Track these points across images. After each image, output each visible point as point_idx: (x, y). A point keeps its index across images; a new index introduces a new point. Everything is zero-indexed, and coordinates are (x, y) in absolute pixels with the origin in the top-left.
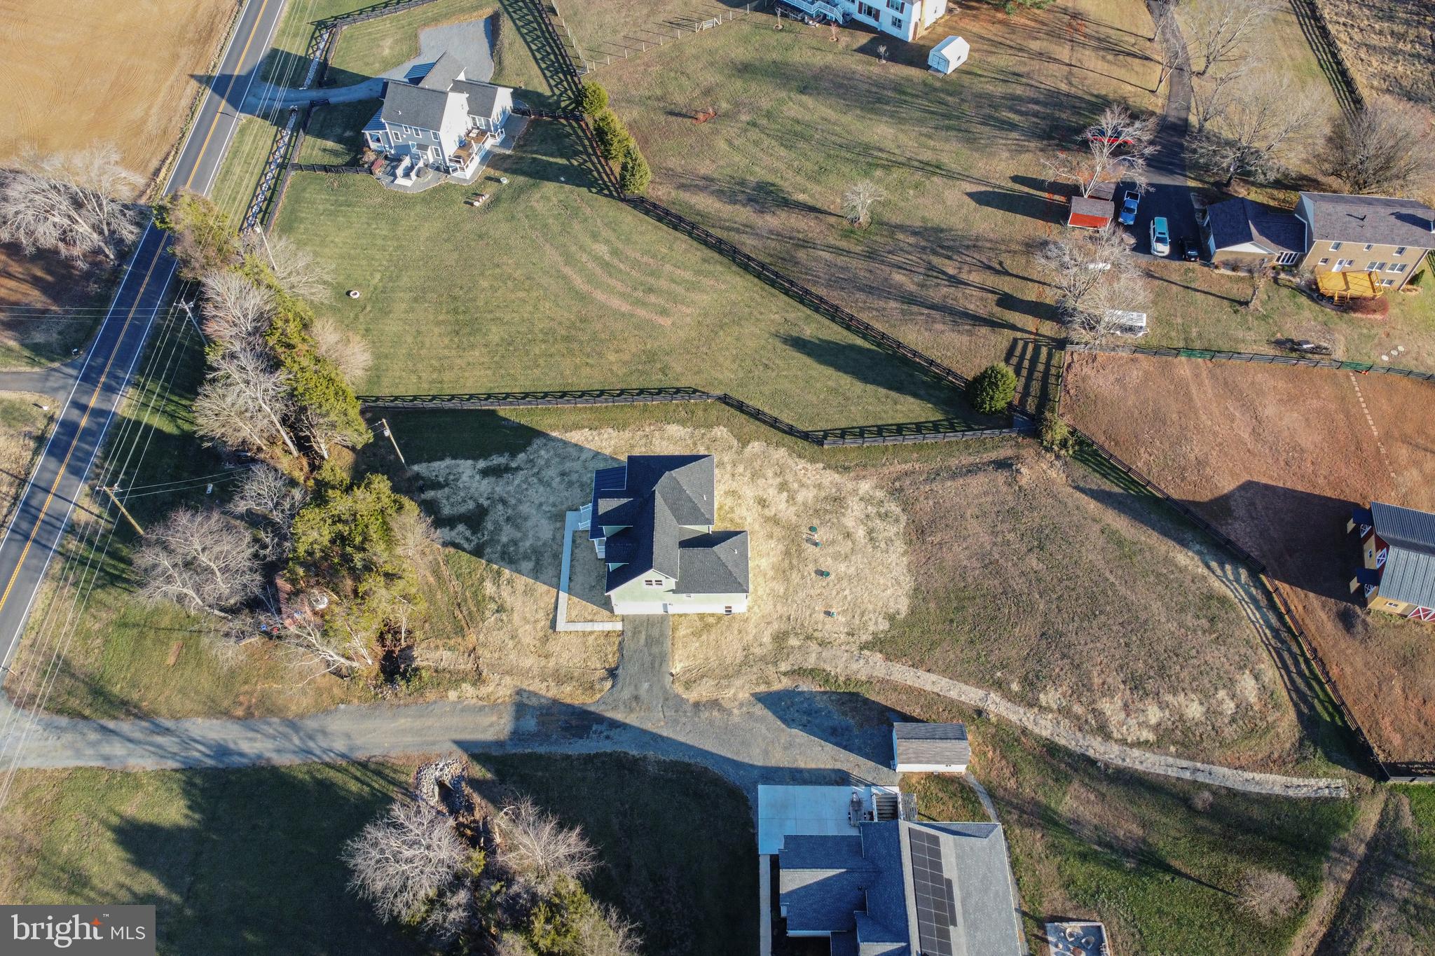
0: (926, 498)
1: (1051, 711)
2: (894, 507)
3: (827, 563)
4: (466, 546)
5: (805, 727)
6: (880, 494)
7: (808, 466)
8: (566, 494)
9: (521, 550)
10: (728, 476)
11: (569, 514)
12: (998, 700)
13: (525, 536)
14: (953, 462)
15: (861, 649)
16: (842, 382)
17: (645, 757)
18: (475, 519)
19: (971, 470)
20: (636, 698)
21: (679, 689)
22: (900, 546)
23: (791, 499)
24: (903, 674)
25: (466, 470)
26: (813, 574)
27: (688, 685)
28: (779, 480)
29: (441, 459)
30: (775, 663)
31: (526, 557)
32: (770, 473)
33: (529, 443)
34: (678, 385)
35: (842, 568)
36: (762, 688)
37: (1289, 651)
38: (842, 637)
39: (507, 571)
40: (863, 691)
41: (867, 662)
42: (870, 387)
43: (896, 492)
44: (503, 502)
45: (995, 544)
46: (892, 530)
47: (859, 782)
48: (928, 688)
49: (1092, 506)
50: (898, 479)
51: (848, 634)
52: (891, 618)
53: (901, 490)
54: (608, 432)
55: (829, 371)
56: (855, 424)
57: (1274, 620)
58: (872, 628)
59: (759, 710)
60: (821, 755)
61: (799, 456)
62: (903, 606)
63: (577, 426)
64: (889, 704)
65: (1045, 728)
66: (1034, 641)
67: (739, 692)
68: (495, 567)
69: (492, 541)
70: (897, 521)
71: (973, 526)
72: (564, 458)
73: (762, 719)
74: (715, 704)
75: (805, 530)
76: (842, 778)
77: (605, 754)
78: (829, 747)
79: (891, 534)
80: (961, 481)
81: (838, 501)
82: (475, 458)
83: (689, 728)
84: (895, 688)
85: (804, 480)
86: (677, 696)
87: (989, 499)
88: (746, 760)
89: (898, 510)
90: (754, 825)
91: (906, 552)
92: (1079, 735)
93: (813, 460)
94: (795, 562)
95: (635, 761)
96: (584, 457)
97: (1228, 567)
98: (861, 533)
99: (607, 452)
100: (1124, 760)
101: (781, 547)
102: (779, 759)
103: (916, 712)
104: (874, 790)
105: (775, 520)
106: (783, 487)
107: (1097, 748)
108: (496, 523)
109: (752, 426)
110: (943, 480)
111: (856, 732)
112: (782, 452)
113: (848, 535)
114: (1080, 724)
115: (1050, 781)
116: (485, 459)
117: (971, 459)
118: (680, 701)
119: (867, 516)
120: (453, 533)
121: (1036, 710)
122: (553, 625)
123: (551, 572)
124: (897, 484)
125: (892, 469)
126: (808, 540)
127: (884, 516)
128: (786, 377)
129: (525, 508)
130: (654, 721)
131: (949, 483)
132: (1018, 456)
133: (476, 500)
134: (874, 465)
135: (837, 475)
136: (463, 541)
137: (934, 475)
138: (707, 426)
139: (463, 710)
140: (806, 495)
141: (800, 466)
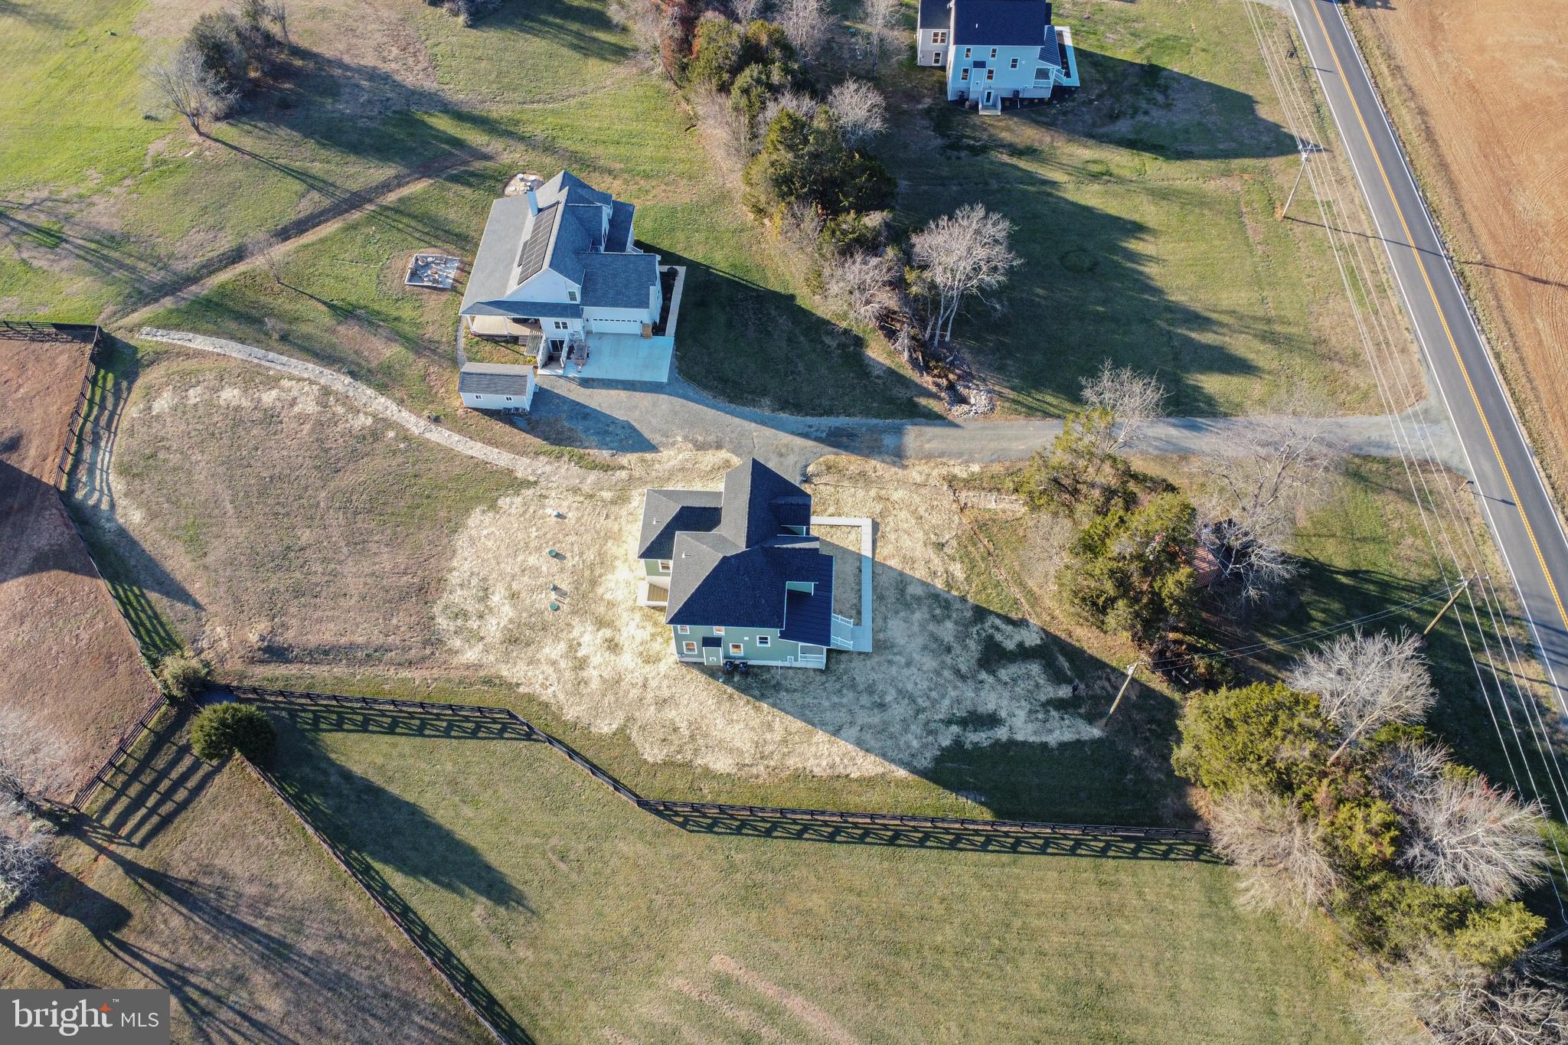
0: (398, 627)
1: (366, 413)
2: (442, 622)
3: (547, 565)
4: (998, 622)
5: (614, 421)
6: (456, 643)
7: (538, 689)
8: (874, 676)
9: (925, 609)
10: (653, 684)
11: (868, 648)
12: (412, 428)
13: (923, 626)
14: (340, 670)
15: (536, 483)
16: (450, 813)
17: (773, 410)
18: (993, 656)
19: (324, 654)
20: (780, 455)
22: (454, 578)
23: (573, 647)
24: (501, 458)
25: (1022, 725)
26: (568, 555)
28: (585, 674)
29: (1063, 746)
30: (630, 478)
31: (918, 600)
32: (595, 684)
33: (938, 760)
34: (709, 838)
35: (532, 560)
36: (648, 456)
37: (96, 425)
38: (553, 495)
39: (939, 586)
40: (547, 448)
41: (534, 470)
42: (410, 797)
43: (434, 641)
44: (957, 672)
45: (340, 563)
46: (457, 597)
47: (573, 379)
48: (480, 445)
49: (197, 588)
50: (424, 659)
51: (546, 497)
52: (493, 506)
53: (426, 643)
54: (819, 767)
55: (463, 833)
56: (455, 742)
58: (518, 500)
59: (655, 438)
60: (601, 399)
61: (547, 705)
62: (475, 518)
63: (869, 782)
64: (524, 435)
65: (379, 403)
66: (350, 467)
67: (672, 456)
68: (955, 593)
69: (965, 625)
70: (446, 607)
71: (355, 585)
72: (882, 730)
73: (654, 430)
74: (700, 447)
75: (565, 608)
76: (586, 383)
77: (813, 415)
78: (593, 405)
79: (459, 592)
80: (343, 640)
81: (513, 640)
82: (1012, 743)
83: (728, 429)
84: (512, 448)
85: (550, 670)
88: (675, 399)
89: (439, 620)
90: (675, 356)
91: (450, 571)
92: (351, 394)
93: (531, 698)
94: (587, 573)
95: (782, 409)
96: (854, 731)
97: (92, 502)
98: (495, 599)
99: (820, 736)
100: (321, 372)
101: (600, 591)
102: (645, 399)
103: (499, 427)
104: (560, 372)
105: (601, 623)
106: (581, 664)
107: (340, 382)
108: (965, 647)
109: (604, 757)
110: (366, 646)
111: (564, 415)
112: (570, 714)
113: (514, 596)
114: (345, 399)
115: (397, 367)
116: (997, 742)
117: (315, 670)
119: (481, 617)
120: (1017, 638)
121: (380, 416)
122: (875, 527)
123: (884, 580)
124: (427, 652)
125: (426, 673)
126: (564, 594)
127: (459, 614)
129: (929, 663)
131: (361, 640)
132: (252, 661)
133: (999, 680)
134: (449, 681)
135: (505, 673)
136: (1003, 626)
137: (373, 655)
138: (673, 764)
139: (960, 455)
140: (552, 650)
141: (550, 690)
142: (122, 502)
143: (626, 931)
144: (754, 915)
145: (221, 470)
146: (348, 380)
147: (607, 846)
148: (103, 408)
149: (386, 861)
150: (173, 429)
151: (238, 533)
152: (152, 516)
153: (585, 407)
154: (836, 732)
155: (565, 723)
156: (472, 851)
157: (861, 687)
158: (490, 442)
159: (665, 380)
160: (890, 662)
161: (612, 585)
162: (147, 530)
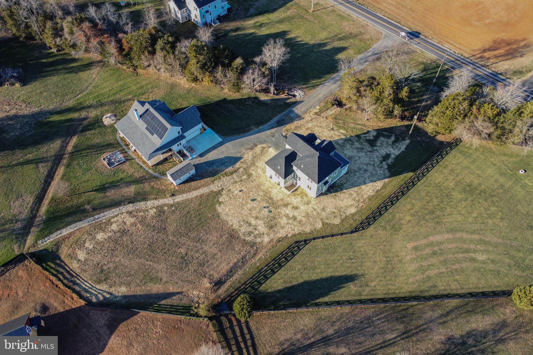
0: (240, 249)
1: (150, 209)
2: (248, 239)
3: (255, 204)
4: (364, 135)
5: (222, 159)
6: (259, 240)
7: (293, 232)
8: (357, 165)
9: (348, 144)
10: (316, 207)
12: (169, 202)
13: (352, 148)
14: (240, 272)
15: (223, 189)
16: (315, 275)
17: (257, 128)
18: (372, 143)
19: (231, 273)
20: (273, 136)
21: (264, 145)
22: (235, 226)
23: (287, 216)
24: (205, 190)
25: (395, 152)
26: (256, 198)
27: (263, 148)
28: (298, 219)
29: (406, 149)
30: (245, 169)
31: (344, 143)
32: (304, 219)
33: (389, 171)
34: (372, 226)
35: (249, 206)
36: (242, 160)
37: (67, 279)
38: (231, 188)
39: (344, 137)
40: (213, 178)
41: (218, 186)
42: (301, 281)
43: (253, 244)
44: (370, 151)
45: (202, 249)
46: (243, 230)
47: (196, 157)
48: (194, 192)
49: (171, 289)
50: (257, 250)
51: (230, 190)
52: (220, 203)
53: (252, 247)
54: (371, 193)
55: (324, 276)
56: (292, 260)
57: (77, 288)
58: (224, 196)
59: (238, 155)
60: (211, 156)
61: (300, 233)
62: (220, 209)
63: (384, 187)
64: (203, 180)
65: (150, 203)
66: (167, 225)
67: (248, 156)
68: (348, 136)
69: (359, 141)
70: (244, 235)
71: (214, 250)
72: (373, 175)
73: (235, 154)
74: (252, 149)
75: (272, 210)
76: (201, 155)
77: (268, 122)
78: (211, 159)
79: (242, 229)
80: (231, 265)
81: (271, 227)
82: (397, 156)
83: (253, 140)
84: (204, 186)
85: (290, 226)
86: (263, 144)
87: (215, 265)
88: (230, 142)
89: (247, 239)
90: (216, 133)
91: (232, 226)
92: (137, 208)
93: (294, 235)
94: (266, 198)
95: (259, 126)
96: (368, 180)
97: (101, 298)
98: (253, 222)
99: (363, 187)
100: (120, 209)
101: (275, 199)
102: (223, 148)
103: (193, 184)
104: (191, 158)
105: (286, 205)
106: (294, 218)
107: (130, 207)
108: (365, 145)
109: (328, 232)
110: (239, 261)
111: (207, 167)
112: (308, 230)
113: (257, 218)
114: (139, 211)
115: (141, 191)
116: (394, 158)
117: (234, 278)
118: (261, 143)
119: (256, 229)
120: (371, 135)
121: (155, 206)
124: (255, 248)
125: (262, 253)
126: (268, 207)
127: (250, 233)
128: (339, 260)
129: (363, 154)
130: (263, 135)
131: (235, 260)
132: (215, 291)
133: (379, 146)
134: (270, 249)
135: (280, 236)
136: (366, 135)
137: (244, 261)
138: (343, 219)
139: (311, 107)
140: (284, 221)
141: (296, 229)
142: (112, 290)
143: (384, 259)
144: (402, 231)
145: (131, 256)
146: (131, 205)
147: (355, 248)
148: (61, 273)
149: (318, 298)
150: (97, 258)
151: (161, 266)
152: (128, 284)
153: (210, 161)
154: (365, 183)
155: (309, 233)
156: (331, 278)
157: (358, 170)
158: (195, 189)
159: (221, 140)
160: (355, 160)
161: (275, 195)
162: (133, 289)
